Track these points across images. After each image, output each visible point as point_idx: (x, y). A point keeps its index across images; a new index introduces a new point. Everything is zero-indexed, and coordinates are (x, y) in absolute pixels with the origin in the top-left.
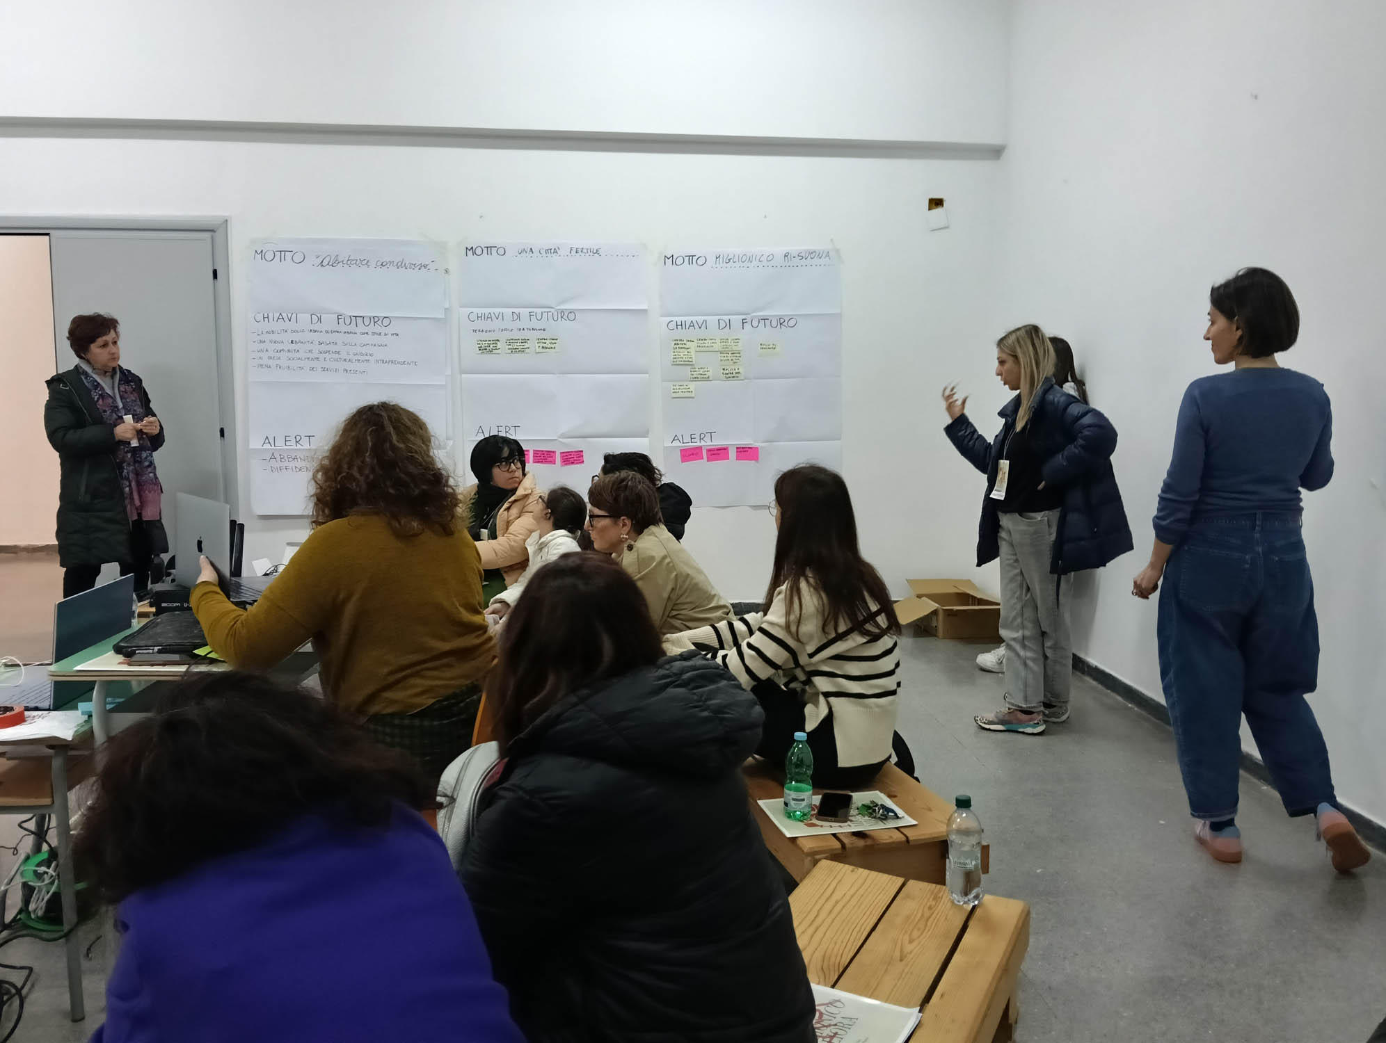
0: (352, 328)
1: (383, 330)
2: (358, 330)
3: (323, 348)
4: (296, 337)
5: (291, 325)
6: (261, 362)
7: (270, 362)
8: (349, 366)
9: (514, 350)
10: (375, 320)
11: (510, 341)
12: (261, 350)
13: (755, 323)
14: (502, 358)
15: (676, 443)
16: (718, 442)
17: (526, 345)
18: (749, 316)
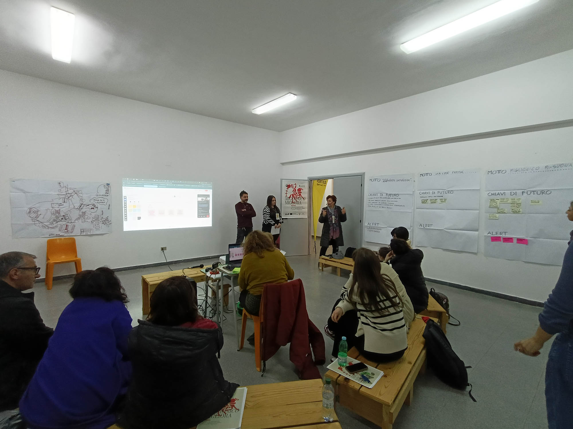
0: (389, 197)
1: (397, 197)
2: (391, 197)
3: (383, 202)
4: (376, 199)
5: (376, 197)
6: (369, 205)
7: (371, 205)
8: (388, 206)
9: (432, 203)
10: (395, 195)
11: (431, 200)
12: (369, 203)
13: (529, 193)
14: (429, 205)
15: (489, 235)
16: (508, 236)
17: (436, 201)
18: (526, 190)
